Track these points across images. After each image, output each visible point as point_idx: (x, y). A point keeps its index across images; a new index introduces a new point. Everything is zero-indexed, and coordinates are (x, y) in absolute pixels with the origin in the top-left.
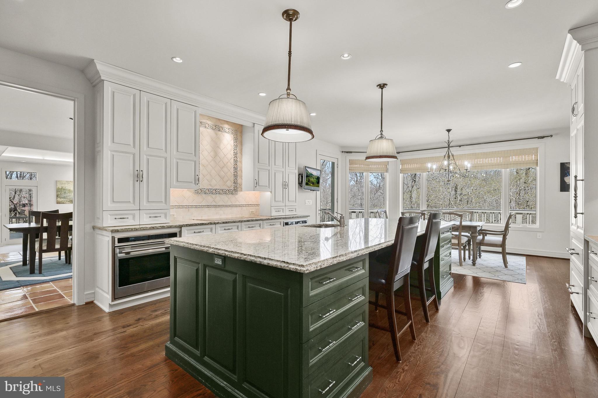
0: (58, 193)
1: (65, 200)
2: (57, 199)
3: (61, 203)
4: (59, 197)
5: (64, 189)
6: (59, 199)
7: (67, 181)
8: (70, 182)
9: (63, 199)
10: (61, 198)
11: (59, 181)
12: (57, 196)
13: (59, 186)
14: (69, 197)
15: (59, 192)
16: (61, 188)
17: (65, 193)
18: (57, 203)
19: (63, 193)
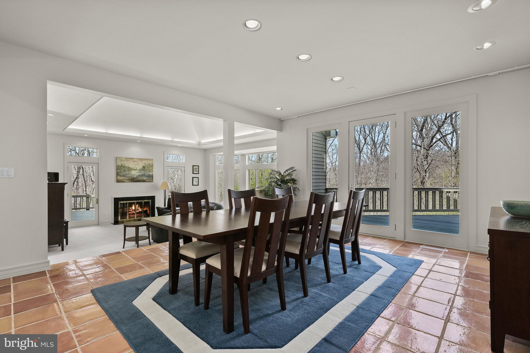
0: (118, 171)
1: (124, 178)
2: (117, 177)
3: (121, 182)
4: (119, 176)
5: (124, 167)
6: (119, 178)
7: (126, 158)
8: (129, 159)
9: (122, 178)
10: (121, 176)
11: (119, 158)
12: (117, 174)
13: (118, 163)
14: (128, 175)
15: (119, 169)
16: (121, 166)
17: (125, 170)
18: (117, 182)
19: (123, 170)
